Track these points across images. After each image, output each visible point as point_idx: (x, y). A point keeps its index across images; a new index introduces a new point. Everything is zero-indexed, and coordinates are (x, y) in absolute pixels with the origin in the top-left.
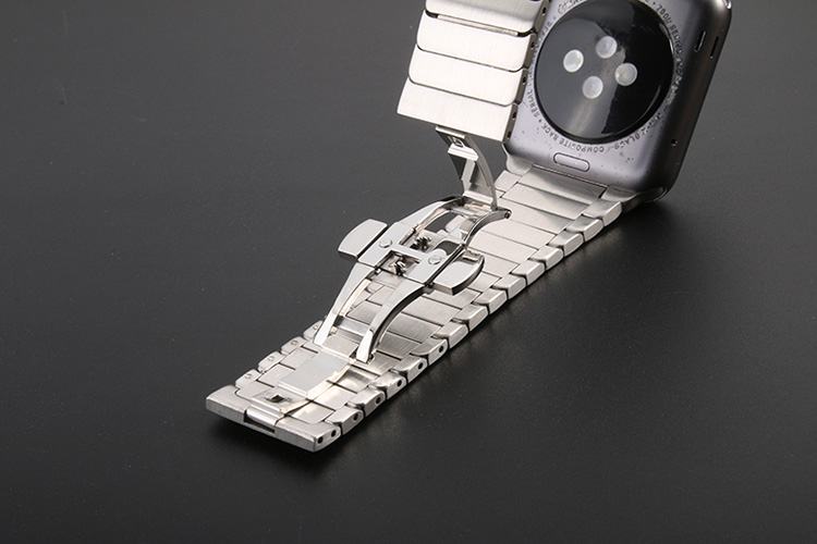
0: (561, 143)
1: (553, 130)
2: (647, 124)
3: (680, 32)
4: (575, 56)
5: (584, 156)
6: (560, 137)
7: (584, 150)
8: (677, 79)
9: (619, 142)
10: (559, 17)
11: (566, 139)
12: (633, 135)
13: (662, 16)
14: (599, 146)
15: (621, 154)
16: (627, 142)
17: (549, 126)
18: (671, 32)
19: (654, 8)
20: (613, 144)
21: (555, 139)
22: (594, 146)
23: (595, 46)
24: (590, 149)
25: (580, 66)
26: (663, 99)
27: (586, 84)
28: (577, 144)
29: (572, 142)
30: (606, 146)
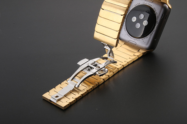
0: (130, 38)
1: (129, 35)
2: (149, 35)
3: (158, 14)
4: (134, 18)
5: (135, 41)
6: (130, 36)
7: (135, 40)
8: (157, 25)
9: (143, 38)
10: (132, 9)
11: (132, 37)
12: (146, 37)
13: (154, 10)
14: (139, 39)
15: (143, 41)
16: (145, 39)
17: (128, 34)
18: (156, 14)
19: (153, 8)
20: (142, 39)
21: (129, 37)
22: (137, 39)
23: (139, 16)
24: (136, 40)
25: (135, 20)
26: (153, 29)
27: (136, 25)
28: (134, 38)
29: (133, 38)
30: (140, 39)
